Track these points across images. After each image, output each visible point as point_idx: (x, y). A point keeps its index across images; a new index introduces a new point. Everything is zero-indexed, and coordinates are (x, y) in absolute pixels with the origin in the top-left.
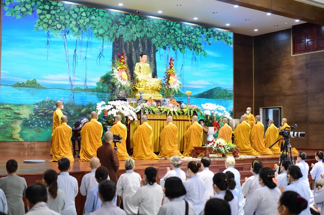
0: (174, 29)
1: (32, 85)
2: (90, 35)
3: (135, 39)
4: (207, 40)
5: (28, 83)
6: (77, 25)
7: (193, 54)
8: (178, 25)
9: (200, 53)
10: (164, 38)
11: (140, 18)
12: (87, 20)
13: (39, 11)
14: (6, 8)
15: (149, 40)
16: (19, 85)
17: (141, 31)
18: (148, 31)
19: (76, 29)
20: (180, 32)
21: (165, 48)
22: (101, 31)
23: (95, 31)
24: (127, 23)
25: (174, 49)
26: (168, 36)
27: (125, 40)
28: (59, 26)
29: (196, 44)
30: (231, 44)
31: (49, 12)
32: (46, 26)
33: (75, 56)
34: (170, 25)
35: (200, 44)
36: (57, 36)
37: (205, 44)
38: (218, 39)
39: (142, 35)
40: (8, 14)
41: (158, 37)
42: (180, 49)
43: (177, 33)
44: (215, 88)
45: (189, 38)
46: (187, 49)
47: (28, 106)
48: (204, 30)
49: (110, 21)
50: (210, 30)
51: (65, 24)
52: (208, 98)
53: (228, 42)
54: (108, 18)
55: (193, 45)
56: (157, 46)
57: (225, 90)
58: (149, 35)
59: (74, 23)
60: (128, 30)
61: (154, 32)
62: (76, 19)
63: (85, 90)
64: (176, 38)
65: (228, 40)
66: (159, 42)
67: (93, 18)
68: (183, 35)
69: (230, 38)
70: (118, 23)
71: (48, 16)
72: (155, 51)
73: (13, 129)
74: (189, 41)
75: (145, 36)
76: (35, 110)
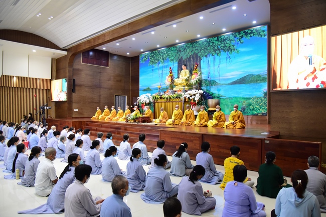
0: (213, 43)
2: (168, 62)
3: (189, 57)
4: (240, 40)
5: (147, 89)
6: (163, 59)
7: (227, 54)
8: (216, 39)
9: (233, 52)
10: (206, 51)
11: (191, 44)
12: (167, 55)
13: (150, 57)
14: (140, 60)
15: (197, 55)
16: (144, 90)
17: (192, 51)
18: (196, 49)
19: (162, 61)
20: (217, 42)
21: (206, 56)
22: (172, 58)
23: (170, 59)
24: (184, 49)
25: (213, 55)
26: (208, 48)
27: (184, 58)
28: (156, 62)
29: (230, 47)
30: (265, 36)
31: (153, 56)
32: (152, 63)
33: (162, 73)
34: (209, 41)
35: (233, 46)
36: (156, 66)
37: (238, 44)
38: (251, 36)
39: (192, 53)
40: (141, 63)
41: (202, 51)
42: (217, 54)
43: (214, 44)
44: (248, 75)
45: (224, 44)
46: (222, 52)
48: (237, 34)
49: (176, 51)
50: (242, 32)
51: (158, 60)
52: (241, 84)
53: (262, 35)
54: (175, 50)
55: (227, 48)
56: (201, 57)
57: (257, 75)
58: (196, 52)
60: (185, 53)
61: (199, 49)
62: (162, 56)
64: (214, 48)
65: (261, 33)
66: (203, 54)
67: (169, 52)
68: (219, 43)
69: (264, 31)
70: (180, 51)
71: (153, 58)
72: (200, 60)
74: (224, 46)
75: (194, 53)
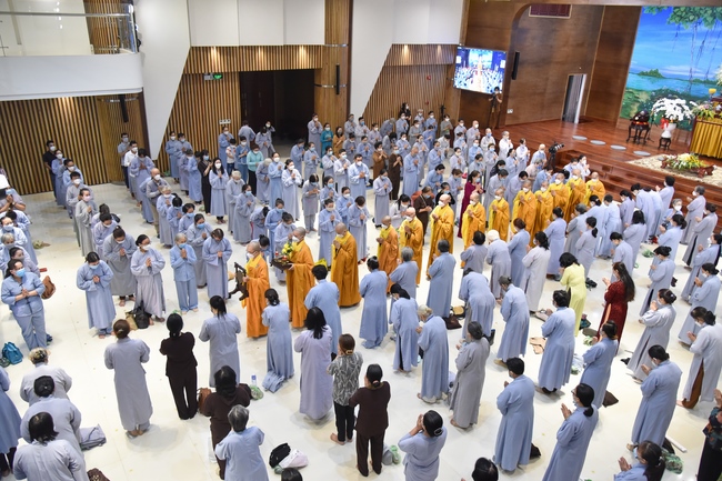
1: (655, 75)
5: (651, 72)
6: (713, 15)
16: (643, 74)
19: (710, 19)
28: (691, 18)
32: (677, 19)
33: (701, 48)
36: (688, 28)
47: (647, 92)
51: (698, 16)
59: (710, 12)
63: (705, 82)
73: (631, 109)
76: (652, 96)
